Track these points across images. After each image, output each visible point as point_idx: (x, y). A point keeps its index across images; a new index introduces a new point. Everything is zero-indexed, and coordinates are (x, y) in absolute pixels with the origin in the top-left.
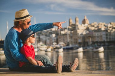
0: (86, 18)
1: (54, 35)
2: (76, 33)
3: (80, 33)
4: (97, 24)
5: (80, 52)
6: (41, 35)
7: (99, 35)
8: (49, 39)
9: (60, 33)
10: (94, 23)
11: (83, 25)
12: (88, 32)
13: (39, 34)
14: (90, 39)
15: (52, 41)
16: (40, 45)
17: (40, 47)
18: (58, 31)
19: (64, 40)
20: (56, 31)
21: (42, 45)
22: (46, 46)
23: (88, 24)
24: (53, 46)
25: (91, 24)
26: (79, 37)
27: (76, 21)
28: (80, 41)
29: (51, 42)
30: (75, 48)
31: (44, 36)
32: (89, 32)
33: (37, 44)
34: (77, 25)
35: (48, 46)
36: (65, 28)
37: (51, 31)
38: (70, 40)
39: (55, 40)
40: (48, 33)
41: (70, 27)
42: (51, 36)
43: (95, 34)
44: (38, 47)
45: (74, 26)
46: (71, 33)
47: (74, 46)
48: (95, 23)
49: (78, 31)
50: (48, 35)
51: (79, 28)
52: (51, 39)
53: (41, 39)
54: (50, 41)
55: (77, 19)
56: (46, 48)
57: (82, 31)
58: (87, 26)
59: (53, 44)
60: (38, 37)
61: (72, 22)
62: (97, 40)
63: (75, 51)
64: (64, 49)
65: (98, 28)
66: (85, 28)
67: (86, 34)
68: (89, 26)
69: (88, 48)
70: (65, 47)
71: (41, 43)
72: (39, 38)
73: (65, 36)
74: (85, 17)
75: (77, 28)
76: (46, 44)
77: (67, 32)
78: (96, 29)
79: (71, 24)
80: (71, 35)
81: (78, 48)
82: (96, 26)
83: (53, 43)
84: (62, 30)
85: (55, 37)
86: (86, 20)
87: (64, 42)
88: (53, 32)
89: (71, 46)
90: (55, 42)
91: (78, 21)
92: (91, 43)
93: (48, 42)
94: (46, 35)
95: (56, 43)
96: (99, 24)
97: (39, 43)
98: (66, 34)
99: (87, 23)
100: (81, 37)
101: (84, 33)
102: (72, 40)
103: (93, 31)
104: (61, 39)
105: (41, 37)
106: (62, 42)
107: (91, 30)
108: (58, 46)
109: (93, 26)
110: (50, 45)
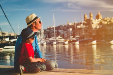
0: (99, 14)
1: (71, 29)
2: (90, 27)
3: (94, 27)
4: (110, 19)
5: (94, 44)
6: (59, 29)
7: (111, 28)
8: (66, 33)
9: (77, 27)
10: (106, 18)
11: (96, 20)
12: (101, 26)
13: (58, 29)
14: (103, 32)
15: (69, 34)
16: (58, 38)
17: (59, 40)
18: (75, 26)
19: (80, 34)
20: (73, 26)
21: (60, 39)
22: (63, 39)
23: (102, 19)
24: (70, 39)
25: (104, 19)
26: (93, 31)
27: (90, 16)
28: (94, 34)
29: (69, 36)
30: (89, 41)
31: (62, 30)
32: (103, 26)
33: (56, 37)
34: (92, 20)
35: (65, 39)
36: (81, 23)
37: (68, 26)
38: (85, 33)
39: (72, 33)
40: (66, 27)
41: (85, 22)
42: (68, 30)
43: (108, 28)
44: (57, 41)
45: (88, 21)
46: (86, 27)
47: (89, 39)
48: (108, 18)
49: (92, 25)
50: (65, 29)
51: (93, 23)
52: (68, 33)
53: (60, 33)
54: (68, 34)
55: (92, 15)
56: (64, 41)
57: (96, 25)
58: (100, 21)
59: (70, 38)
60: (56, 31)
61: (87, 17)
62: (109, 33)
63: (89, 44)
64: (80, 42)
65: (110, 22)
66: (99, 22)
67: (100, 28)
68: (102, 21)
69: (101, 41)
70: (81, 40)
71: (59, 37)
72: (58, 32)
73: (80, 30)
74: (98, 12)
75: (91, 23)
76: (63, 38)
77: (82, 27)
78: (109, 23)
79: (86, 19)
80: (86, 29)
81: (92, 41)
82: (108, 21)
83: (70, 36)
84: (78, 24)
85: (72, 31)
86: (99, 15)
87: (80, 36)
88: (70, 27)
89: (86, 39)
90: (72, 35)
91: (92, 17)
92: (104, 36)
93: (66, 35)
94: (64, 30)
95: (73, 37)
96: (111, 19)
97: (58, 36)
98: (81, 29)
99: (100, 18)
100: (95, 31)
101: (98, 27)
102: (86, 34)
103: (106, 26)
104: (77, 33)
105: (60, 31)
106: (78, 35)
107: (104, 24)
108: (75, 39)
109: (106, 21)
110: (68, 39)
